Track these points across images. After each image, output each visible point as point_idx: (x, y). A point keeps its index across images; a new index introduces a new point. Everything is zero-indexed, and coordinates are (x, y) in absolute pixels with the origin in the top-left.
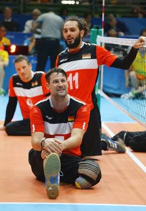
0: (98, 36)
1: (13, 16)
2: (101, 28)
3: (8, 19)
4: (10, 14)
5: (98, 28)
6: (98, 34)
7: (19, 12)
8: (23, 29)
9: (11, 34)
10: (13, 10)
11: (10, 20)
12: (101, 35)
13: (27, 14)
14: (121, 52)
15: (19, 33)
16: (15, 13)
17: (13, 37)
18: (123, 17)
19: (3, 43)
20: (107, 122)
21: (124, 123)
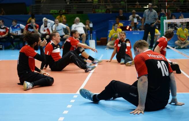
0: (164, 20)
1: (123, 14)
2: (166, 16)
3: (121, 15)
4: (122, 13)
5: (164, 16)
6: (164, 19)
7: (126, 11)
8: (129, 19)
9: (123, 22)
10: (123, 11)
11: (122, 15)
12: (166, 19)
13: (130, 12)
14: (174, 28)
15: (127, 21)
16: (124, 12)
17: (124, 23)
18: (173, 12)
19: (120, 25)
20: (170, 59)
21: (178, 59)
